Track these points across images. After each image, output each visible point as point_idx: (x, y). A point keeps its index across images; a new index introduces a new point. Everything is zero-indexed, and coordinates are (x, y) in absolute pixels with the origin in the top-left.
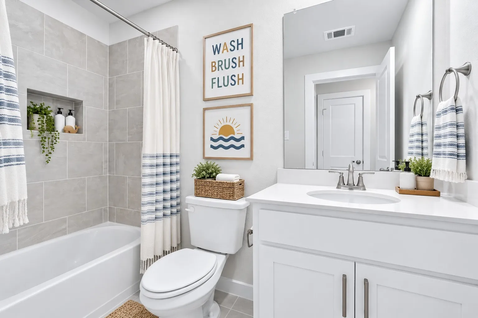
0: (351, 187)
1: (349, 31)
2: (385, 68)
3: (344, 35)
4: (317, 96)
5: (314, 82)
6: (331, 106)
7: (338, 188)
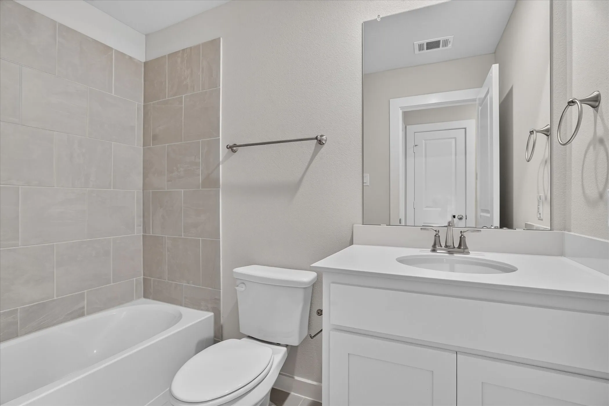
0: (450, 250)
1: (446, 43)
2: (487, 91)
3: (439, 47)
4: (406, 127)
5: (402, 108)
6: (424, 140)
7: (434, 250)
